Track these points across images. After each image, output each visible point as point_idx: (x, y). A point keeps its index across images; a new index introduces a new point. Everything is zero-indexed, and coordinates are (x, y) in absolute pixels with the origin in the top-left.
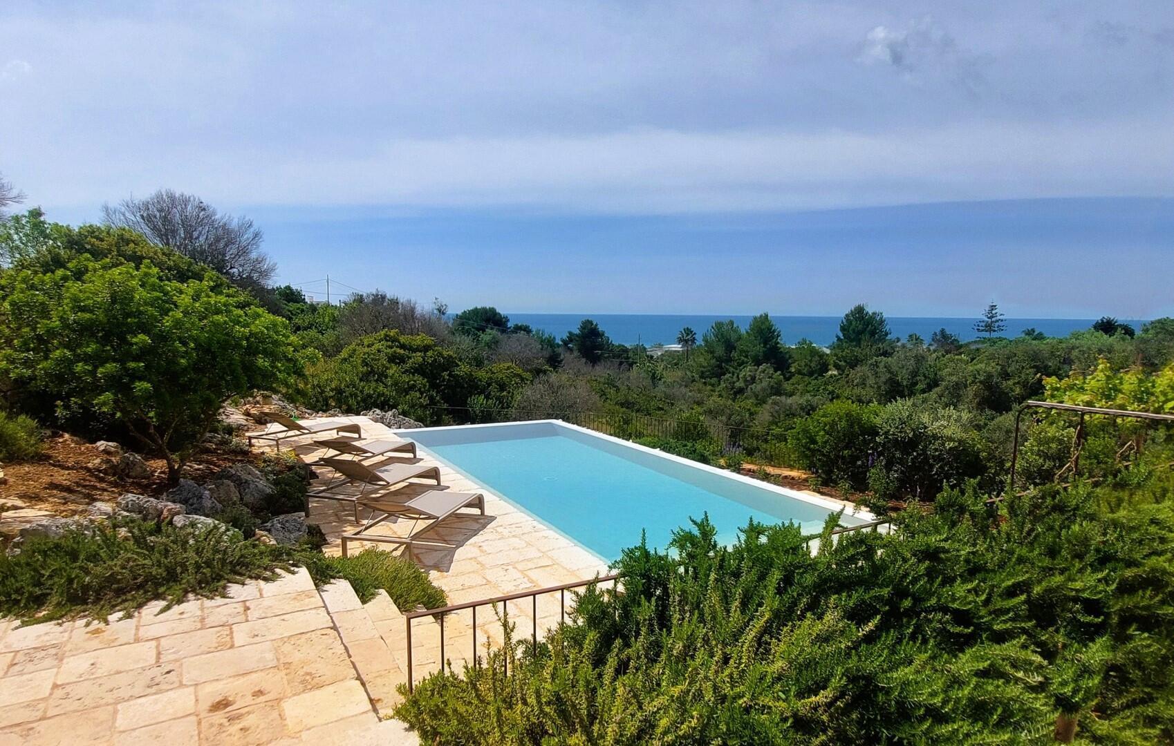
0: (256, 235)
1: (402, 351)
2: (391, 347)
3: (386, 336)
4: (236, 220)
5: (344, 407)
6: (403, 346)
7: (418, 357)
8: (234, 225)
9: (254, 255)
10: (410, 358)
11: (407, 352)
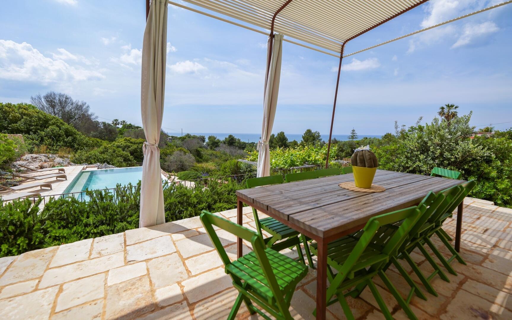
0: (88, 107)
1: (130, 144)
2: (126, 143)
3: (125, 139)
4: (80, 102)
5: (89, 162)
6: (131, 143)
7: (135, 146)
8: (80, 104)
9: (89, 113)
10: (132, 146)
11: (132, 144)
